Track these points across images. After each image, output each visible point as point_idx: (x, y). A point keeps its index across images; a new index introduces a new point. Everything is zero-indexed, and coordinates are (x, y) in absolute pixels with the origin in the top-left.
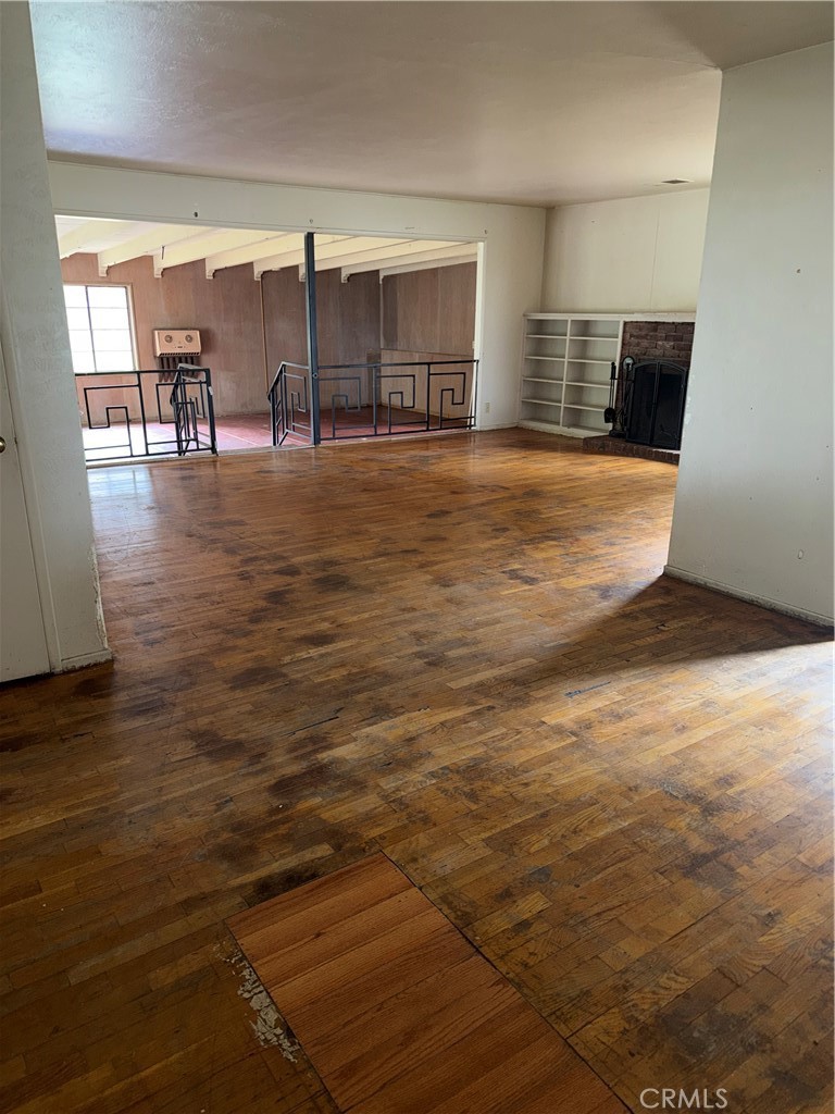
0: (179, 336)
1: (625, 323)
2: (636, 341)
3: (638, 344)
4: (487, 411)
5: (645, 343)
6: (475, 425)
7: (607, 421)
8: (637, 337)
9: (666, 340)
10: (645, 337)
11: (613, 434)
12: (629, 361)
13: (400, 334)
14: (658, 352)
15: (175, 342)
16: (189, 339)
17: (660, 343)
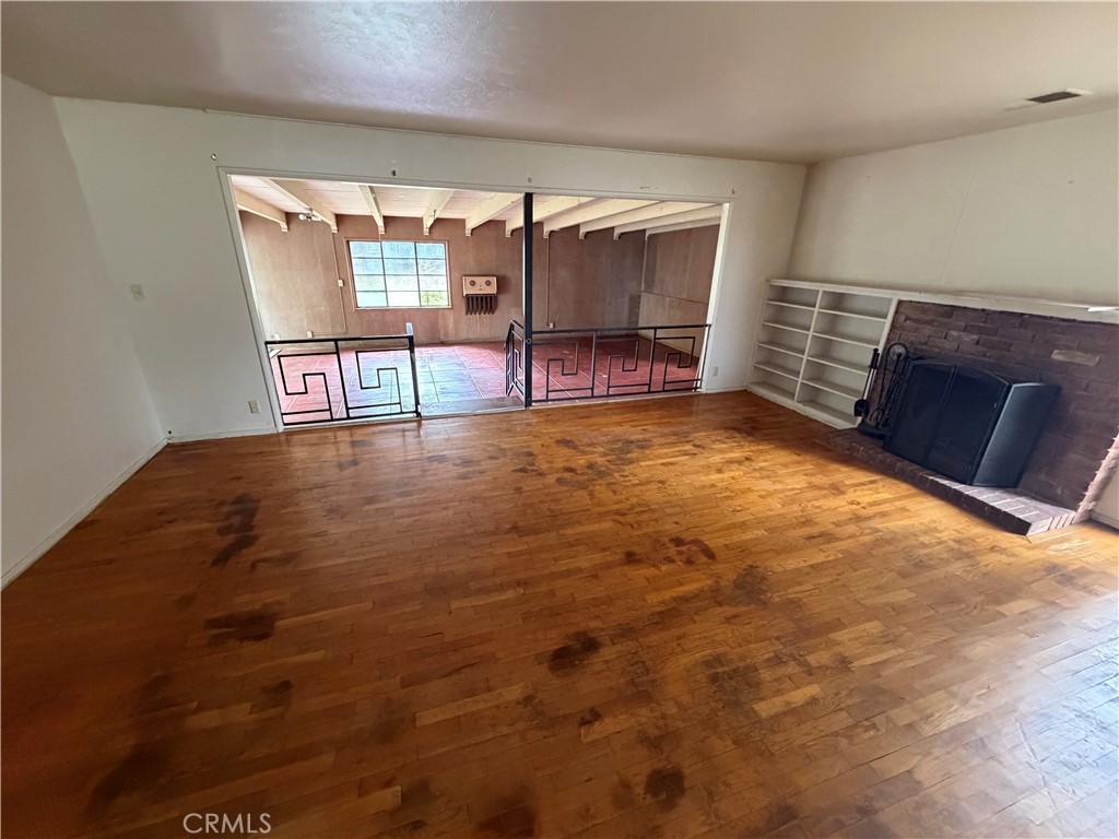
0: (481, 281)
1: (900, 303)
2: (914, 325)
3: (917, 330)
4: (715, 374)
5: (927, 330)
6: (700, 387)
7: (857, 413)
8: (916, 321)
9: (964, 330)
10: (930, 323)
11: (862, 429)
12: (900, 350)
13: (656, 280)
14: (949, 345)
15: (477, 286)
16: (488, 283)
17: (954, 333)
